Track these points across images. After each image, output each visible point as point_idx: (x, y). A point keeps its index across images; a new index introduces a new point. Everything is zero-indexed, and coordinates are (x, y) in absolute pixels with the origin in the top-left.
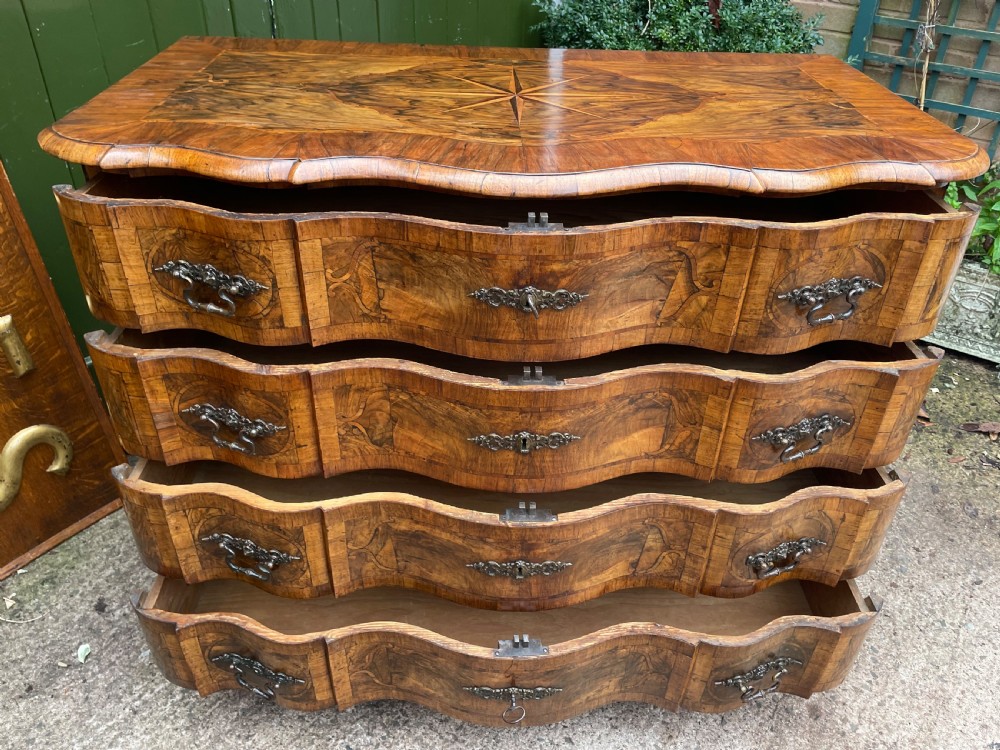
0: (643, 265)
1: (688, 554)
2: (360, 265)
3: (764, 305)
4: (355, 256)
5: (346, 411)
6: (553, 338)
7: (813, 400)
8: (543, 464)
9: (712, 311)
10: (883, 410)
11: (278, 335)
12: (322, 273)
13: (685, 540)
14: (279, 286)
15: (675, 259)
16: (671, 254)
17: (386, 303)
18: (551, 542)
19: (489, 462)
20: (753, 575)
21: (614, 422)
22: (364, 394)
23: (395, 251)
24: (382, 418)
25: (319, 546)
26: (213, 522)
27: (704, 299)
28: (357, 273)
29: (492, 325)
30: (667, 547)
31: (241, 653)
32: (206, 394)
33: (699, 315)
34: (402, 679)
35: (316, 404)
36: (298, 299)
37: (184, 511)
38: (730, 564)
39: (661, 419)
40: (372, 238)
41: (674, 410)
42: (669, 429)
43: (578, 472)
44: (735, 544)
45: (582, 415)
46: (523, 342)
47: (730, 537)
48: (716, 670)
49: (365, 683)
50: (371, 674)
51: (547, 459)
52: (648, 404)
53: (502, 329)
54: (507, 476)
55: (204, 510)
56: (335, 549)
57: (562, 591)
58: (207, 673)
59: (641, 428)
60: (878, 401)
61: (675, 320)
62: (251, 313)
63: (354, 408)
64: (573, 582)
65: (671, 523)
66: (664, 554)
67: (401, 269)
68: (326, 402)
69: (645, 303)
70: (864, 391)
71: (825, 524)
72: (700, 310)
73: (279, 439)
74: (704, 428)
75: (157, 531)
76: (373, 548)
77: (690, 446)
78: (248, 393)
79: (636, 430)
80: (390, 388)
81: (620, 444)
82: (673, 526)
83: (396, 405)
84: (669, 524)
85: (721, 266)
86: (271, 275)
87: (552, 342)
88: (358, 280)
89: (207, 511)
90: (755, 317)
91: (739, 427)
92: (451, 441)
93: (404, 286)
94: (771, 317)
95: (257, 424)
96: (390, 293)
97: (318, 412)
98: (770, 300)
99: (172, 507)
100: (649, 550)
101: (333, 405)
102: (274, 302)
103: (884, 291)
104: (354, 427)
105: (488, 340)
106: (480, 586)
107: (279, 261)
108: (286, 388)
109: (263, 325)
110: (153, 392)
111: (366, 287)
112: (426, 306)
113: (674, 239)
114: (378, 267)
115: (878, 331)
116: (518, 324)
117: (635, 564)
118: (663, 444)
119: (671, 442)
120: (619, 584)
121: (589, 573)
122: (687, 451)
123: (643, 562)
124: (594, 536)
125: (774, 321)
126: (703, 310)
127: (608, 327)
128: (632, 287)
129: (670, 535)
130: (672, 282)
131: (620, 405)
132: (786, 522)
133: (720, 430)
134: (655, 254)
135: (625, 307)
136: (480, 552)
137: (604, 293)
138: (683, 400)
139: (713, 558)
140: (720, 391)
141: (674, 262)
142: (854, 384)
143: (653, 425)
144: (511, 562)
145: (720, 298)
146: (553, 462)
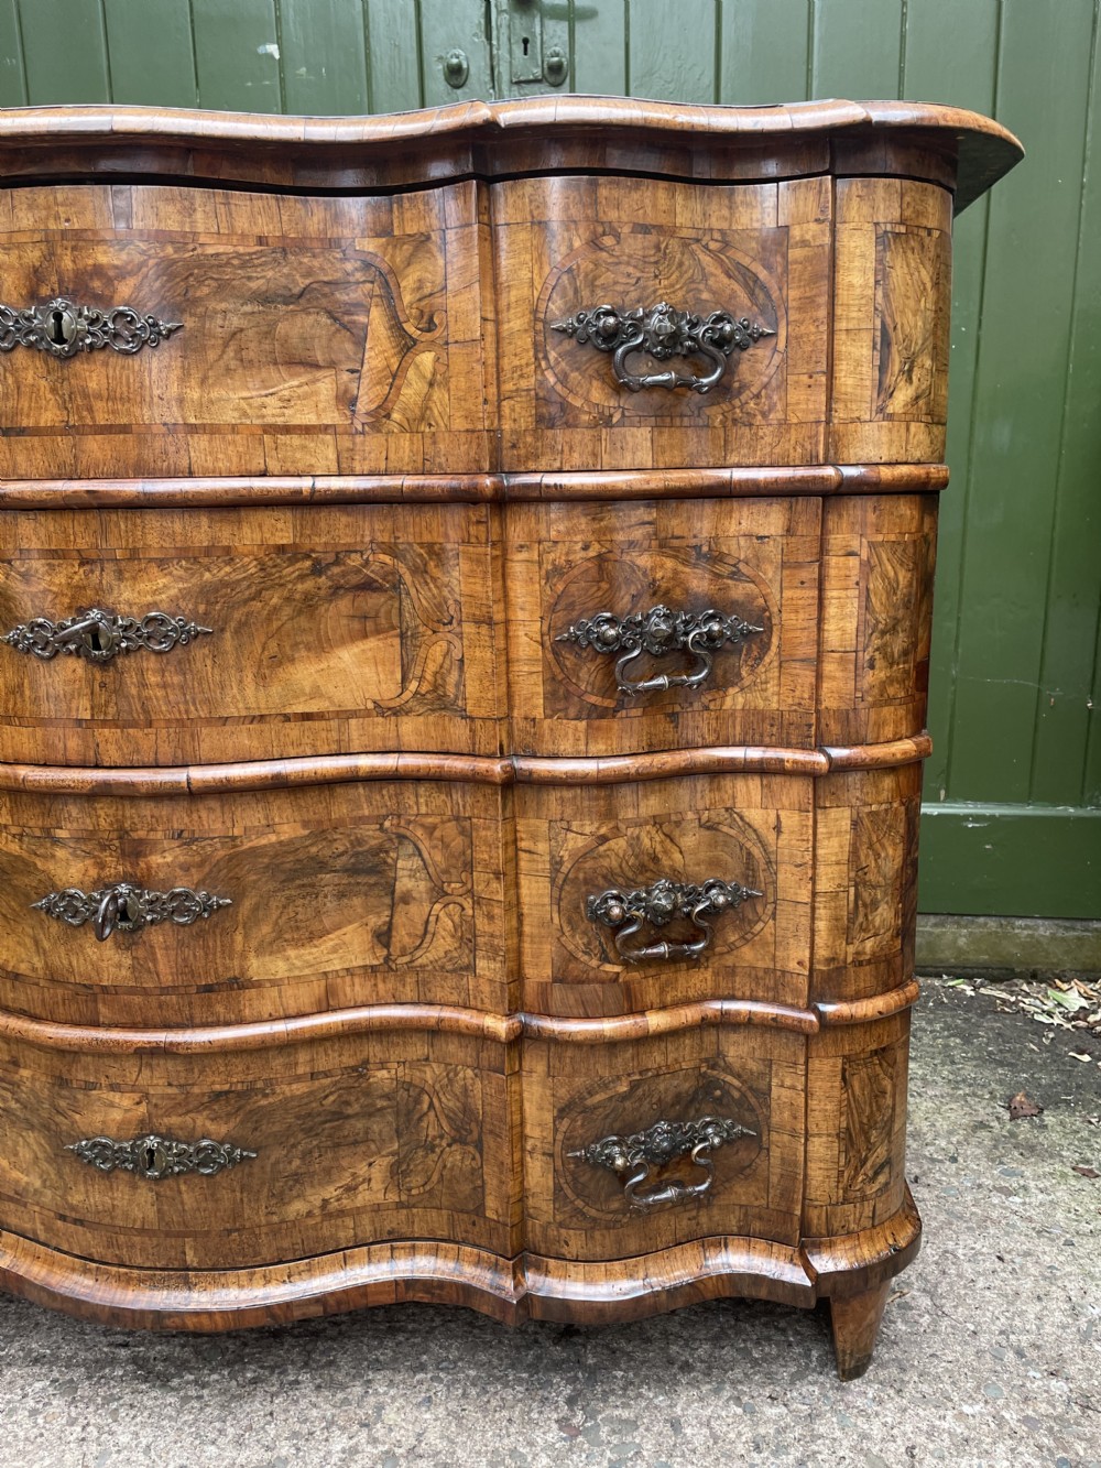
0: (295, 282)
1: (477, 902)
3: (531, 353)
6: (124, 421)
7: (669, 563)
8: (145, 693)
9: (446, 379)
10: (816, 587)
13: (465, 864)
15: (359, 276)
16: (348, 267)
19: (43, 692)
21: (287, 611)
27: (426, 359)
30: (438, 893)
33: (428, 398)
38: (556, 916)
39: (388, 619)
41: (408, 594)
42: (408, 641)
43: (224, 722)
44: (556, 864)
46: (68, 430)
47: (542, 848)
51: (153, 679)
52: (354, 579)
53: (25, 404)
54: (79, 722)
57: (223, 973)
59: (353, 636)
61: (389, 415)
64: (243, 956)
65: (434, 827)
66: (437, 906)
69: (319, 374)
70: (772, 550)
71: (749, 845)
72: (425, 388)
74: (466, 627)
77: (453, 677)
79: (342, 642)
81: (312, 669)
82: (437, 834)
84: (431, 830)
85: (439, 280)
87: (125, 429)
90: (523, 384)
91: (527, 616)
94: (552, 380)
98: (540, 338)
100: (406, 899)
103: (782, 343)
105: (6, 433)
106: (60, 959)
113: (348, 235)
115: (793, 435)
116: (54, 390)
117: (383, 937)
118: (404, 679)
119: (418, 672)
120: (360, 989)
121: (279, 936)
122: (451, 691)
123: (401, 937)
124: (273, 838)
125: (559, 387)
126: (431, 385)
127: (245, 414)
128: (282, 328)
129: (438, 857)
130: (365, 327)
131: (290, 572)
132: (657, 821)
133: (490, 622)
134: (316, 263)
135: (275, 375)
136: (51, 866)
137: (216, 326)
138: (420, 571)
139: (526, 910)
140: (473, 530)
141: (358, 283)
142: (749, 536)
143: (378, 631)
144: (107, 886)
145: (452, 348)
146: (165, 686)
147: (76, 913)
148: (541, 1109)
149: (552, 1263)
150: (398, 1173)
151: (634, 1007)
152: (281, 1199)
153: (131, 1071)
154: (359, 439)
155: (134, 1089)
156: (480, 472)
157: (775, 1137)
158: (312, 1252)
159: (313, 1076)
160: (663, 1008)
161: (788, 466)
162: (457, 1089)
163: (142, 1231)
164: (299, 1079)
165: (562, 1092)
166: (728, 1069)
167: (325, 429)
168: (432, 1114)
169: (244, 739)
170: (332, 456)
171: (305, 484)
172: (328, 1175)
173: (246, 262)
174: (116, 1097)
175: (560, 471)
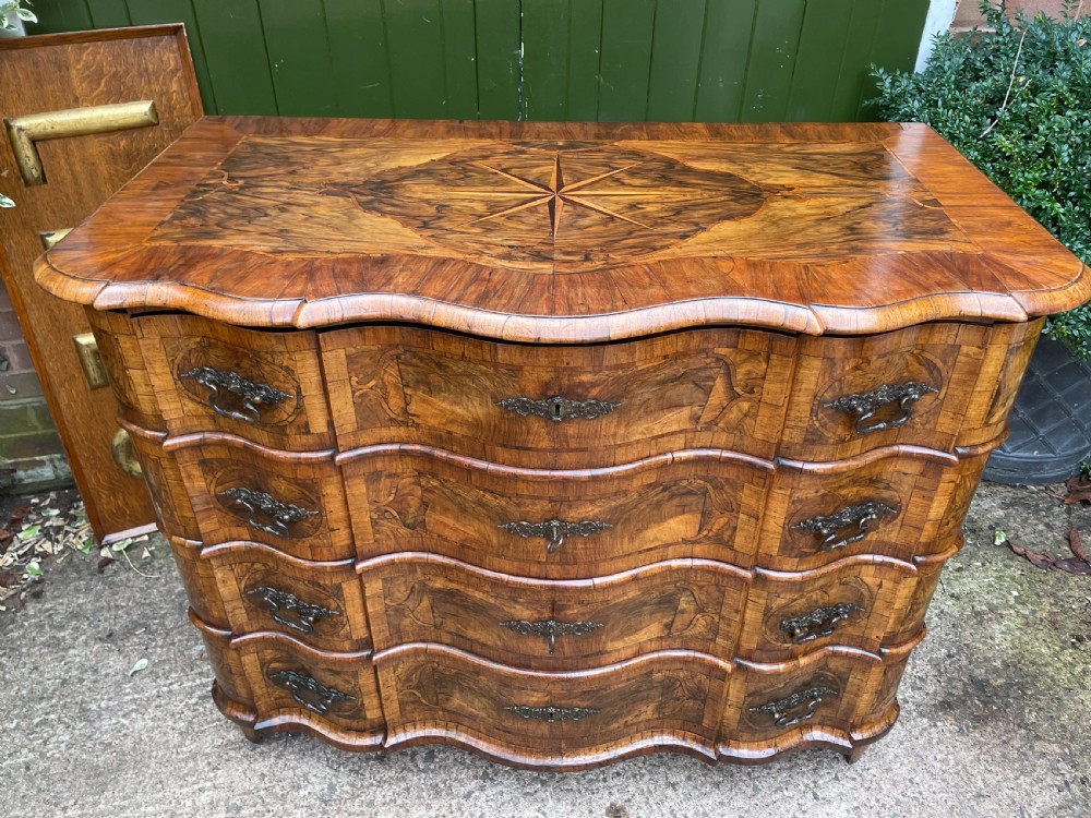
0: (679, 371)
1: (721, 618)
2: (385, 372)
3: (809, 413)
4: (381, 364)
5: (377, 496)
6: (584, 446)
7: (855, 489)
8: (576, 552)
9: (755, 416)
10: (931, 499)
11: (305, 441)
12: (347, 382)
13: (718, 604)
14: (303, 394)
15: (713, 365)
16: (708, 361)
17: (413, 408)
18: (581, 603)
19: (520, 549)
20: (788, 639)
21: (648, 510)
22: (396, 480)
23: (421, 359)
24: (414, 502)
25: (358, 601)
26: (258, 576)
27: (745, 405)
28: (382, 379)
29: (521, 434)
30: (701, 610)
31: (297, 671)
32: (241, 478)
33: (742, 420)
34: (447, 700)
35: (347, 489)
36: (325, 405)
37: (231, 565)
38: (763, 627)
39: (697, 506)
40: (397, 346)
41: (710, 497)
42: (706, 515)
43: (612, 559)
44: (768, 609)
45: (614, 503)
46: (554, 450)
47: (762, 601)
48: (750, 695)
49: (412, 702)
50: (419, 695)
51: (580, 546)
52: (685, 490)
53: (531, 438)
54: (539, 562)
55: (249, 564)
56: (373, 605)
57: (595, 650)
58: (264, 690)
59: (677, 514)
60: (926, 490)
61: (716, 425)
62: (276, 420)
63: (386, 492)
64: (605, 643)
65: (703, 586)
66: (699, 616)
67: (426, 376)
68: (358, 488)
69: (683, 409)
70: (909, 480)
71: (863, 590)
72: (741, 416)
73: (312, 523)
74: (741, 516)
75: (206, 583)
76: (411, 604)
77: (729, 533)
78: (281, 479)
79: (671, 517)
80: (420, 474)
81: (655, 530)
82: (705, 589)
83: (427, 490)
84: (701, 588)
85: (761, 373)
86: (295, 384)
87: (584, 450)
88: (384, 387)
89: (252, 565)
90: (801, 424)
91: (777, 515)
92: (482, 527)
93: (430, 392)
94: (817, 424)
95: (290, 509)
96: (417, 399)
97: (349, 497)
98: (815, 408)
99: (219, 562)
100: (683, 612)
101: (364, 490)
102: (300, 410)
103: (941, 396)
104: (387, 511)
105: (517, 448)
106: (513, 644)
107: (303, 370)
108: (318, 475)
109: (288, 431)
110: (189, 477)
111: (392, 392)
112: (453, 413)
113: (710, 346)
114: (403, 374)
115: (937, 436)
116: (548, 434)
117: (668, 626)
118: (700, 530)
119: (709, 527)
120: (654, 645)
121: (622, 633)
122: (726, 537)
123: (678, 624)
124: (625, 598)
125: (821, 429)
126: (745, 416)
127: (644, 434)
128: (668, 394)
129: (703, 597)
130: (711, 388)
131: (653, 493)
132: (821, 588)
133: (757, 518)
134: (691, 361)
135: (661, 413)
136: (513, 611)
137: (637, 401)
138: (718, 488)
139: (747, 622)
140: (755, 480)
141: (711, 368)
142: (899, 472)
143: (690, 511)
144: (542, 622)
145: (761, 405)
146: (586, 549)
147: (525, 630)
148: (739, 692)
149: (732, 742)
150: (659, 708)
151: (793, 657)
152: (608, 724)
153: (544, 686)
154: (698, 434)
155: (544, 691)
156: (766, 458)
157: (846, 694)
158: (615, 738)
159: (628, 680)
160: (805, 654)
161: (930, 448)
162: (696, 681)
163: (542, 738)
164: (622, 682)
165: (752, 689)
166: (829, 670)
167: (681, 431)
168: (680, 689)
169: (620, 565)
170: (682, 442)
171: (669, 456)
172: (629, 713)
173: (656, 369)
174: (535, 694)
175: (812, 462)
